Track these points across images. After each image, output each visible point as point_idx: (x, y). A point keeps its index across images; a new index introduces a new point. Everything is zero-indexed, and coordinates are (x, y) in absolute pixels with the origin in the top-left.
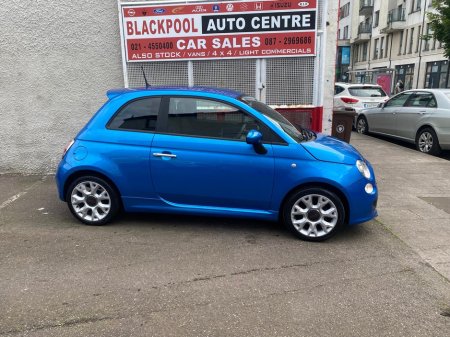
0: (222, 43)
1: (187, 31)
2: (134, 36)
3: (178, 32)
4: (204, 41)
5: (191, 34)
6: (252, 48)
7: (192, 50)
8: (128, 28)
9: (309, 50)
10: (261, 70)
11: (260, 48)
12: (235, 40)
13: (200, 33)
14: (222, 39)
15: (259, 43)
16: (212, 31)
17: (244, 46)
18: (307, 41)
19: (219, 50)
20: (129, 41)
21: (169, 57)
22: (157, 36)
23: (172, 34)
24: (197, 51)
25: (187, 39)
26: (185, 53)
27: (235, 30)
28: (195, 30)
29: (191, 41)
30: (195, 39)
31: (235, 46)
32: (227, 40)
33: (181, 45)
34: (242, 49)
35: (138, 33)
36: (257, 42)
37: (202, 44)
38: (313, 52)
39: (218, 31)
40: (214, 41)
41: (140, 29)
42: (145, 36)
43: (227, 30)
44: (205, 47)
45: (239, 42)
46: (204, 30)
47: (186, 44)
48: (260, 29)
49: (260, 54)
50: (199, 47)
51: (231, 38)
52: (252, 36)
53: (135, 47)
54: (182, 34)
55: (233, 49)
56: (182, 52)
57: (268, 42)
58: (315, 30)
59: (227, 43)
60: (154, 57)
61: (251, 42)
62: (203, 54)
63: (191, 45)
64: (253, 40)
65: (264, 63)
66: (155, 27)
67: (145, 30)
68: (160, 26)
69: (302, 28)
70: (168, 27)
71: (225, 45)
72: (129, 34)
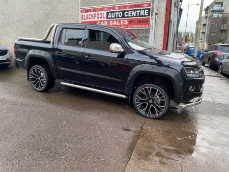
0: (113, 23)
1: (101, 18)
2: (84, 21)
3: (98, 18)
6: (124, 25)
8: (82, 17)
11: (127, 25)
12: (118, 21)
15: (127, 23)
16: (110, 18)
18: (146, 22)
20: (82, 22)
22: (91, 20)
23: (96, 19)
25: (101, 21)
27: (118, 17)
28: (104, 18)
30: (104, 21)
31: (118, 24)
32: (115, 22)
33: (99, 23)
34: (121, 25)
35: (85, 19)
37: (106, 23)
38: (149, 27)
39: (112, 18)
40: (110, 22)
41: (85, 18)
42: (87, 20)
43: (115, 17)
44: (107, 25)
45: (120, 22)
46: (107, 18)
48: (128, 17)
50: (105, 25)
52: (124, 20)
57: (131, 22)
58: (150, 17)
63: (102, 24)
64: (125, 22)
66: (90, 17)
67: (87, 18)
68: (92, 16)
69: (144, 16)
70: (95, 16)
71: (114, 24)
72: (82, 19)
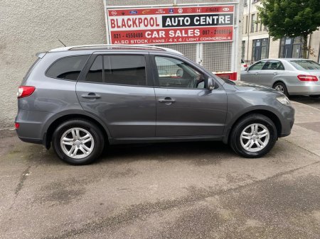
0: (175, 33)
1: (152, 26)
2: (116, 29)
3: (146, 26)
4: (164, 32)
5: (155, 27)
7: (155, 38)
8: (112, 24)
9: (229, 38)
10: (199, 50)
11: (199, 37)
12: (183, 31)
13: (161, 27)
14: (175, 31)
16: (169, 26)
17: (189, 35)
19: (173, 38)
20: (112, 32)
22: (132, 29)
23: (142, 27)
24: (159, 38)
25: (152, 31)
26: (151, 40)
27: (184, 25)
28: (158, 25)
29: (155, 32)
30: (158, 31)
31: (184, 35)
32: (178, 31)
33: (148, 35)
34: (188, 37)
35: (118, 27)
36: (198, 33)
37: (162, 34)
38: (231, 39)
39: (173, 26)
40: (170, 32)
41: (120, 24)
42: (124, 29)
43: (178, 25)
44: (164, 36)
45: (186, 33)
46: (164, 26)
47: (152, 34)
48: (200, 25)
49: (199, 40)
50: (160, 36)
51: (181, 30)
52: (194, 29)
53: (116, 36)
54: (149, 27)
55: (182, 38)
56: (149, 39)
57: (205, 33)
58: (233, 25)
59: (178, 34)
60: (130, 43)
61: (194, 33)
62: (163, 41)
63: (155, 34)
64: (195, 31)
65: (201, 45)
66: (130, 23)
67: (124, 25)
68: (134, 23)
69: (225, 24)
70: (140, 23)
72: (112, 27)
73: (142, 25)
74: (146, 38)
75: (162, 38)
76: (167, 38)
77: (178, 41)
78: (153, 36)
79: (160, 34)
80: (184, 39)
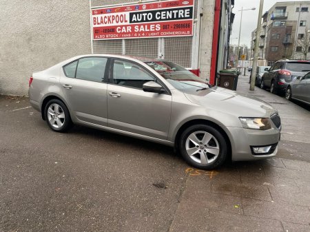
0: (139, 28)
1: (122, 22)
2: (97, 26)
3: (117, 22)
5: (124, 23)
7: (124, 33)
8: (94, 21)
9: (188, 32)
10: (161, 45)
11: (160, 31)
12: (146, 26)
13: (128, 23)
14: (139, 26)
15: (159, 28)
16: (134, 22)
17: (151, 30)
18: (187, 26)
19: (138, 33)
20: (94, 28)
21: (113, 37)
22: (107, 25)
23: (115, 24)
24: (126, 33)
25: (122, 26)
26: (120, 35)
27: (147, 20)
28: (126, 21)
29: (124, 28)
30: (126, 26)
31: (146, 30)
32: (142, 26)
33: (119, 30)
34: (150, 32)
35: (98, 24)
36: (158, 28)
37: (129, 29)
38: (191, 33)
39: (138, 22)
40: (135, 27)
41: (99, 22)
42: (102, 25)
43: (142, 21)
44: (131, 31)
45: (149, 28)
46: (131, 22)
47: (121, 30)
48: (160, 20)
49: (160, 35)
51: (144, 25)
52: (156, 24)
53: (97, 31)
54: (120, 24)
55: (145, 32)
56: (119, 34)
57: (165, 27)
58: (192, 19)
59: (142, 29)
60: (105, 37)
61: (155, 28)
62: (130, 35)
64: (157, 26)
65: (163, 40)
66: (106, 20)
67: (102, 22)
68: (109, 20)
69: (184, 18)
70: (113, 20)
71: (141, 30)
72: (95, 24)
73: (114, 21)
74: (117, 33)
75: (129, 32)
76: (133, 32)
77: (142, 36)
78: (123, 31)
79: (128, 29)
80: (147, 33)
